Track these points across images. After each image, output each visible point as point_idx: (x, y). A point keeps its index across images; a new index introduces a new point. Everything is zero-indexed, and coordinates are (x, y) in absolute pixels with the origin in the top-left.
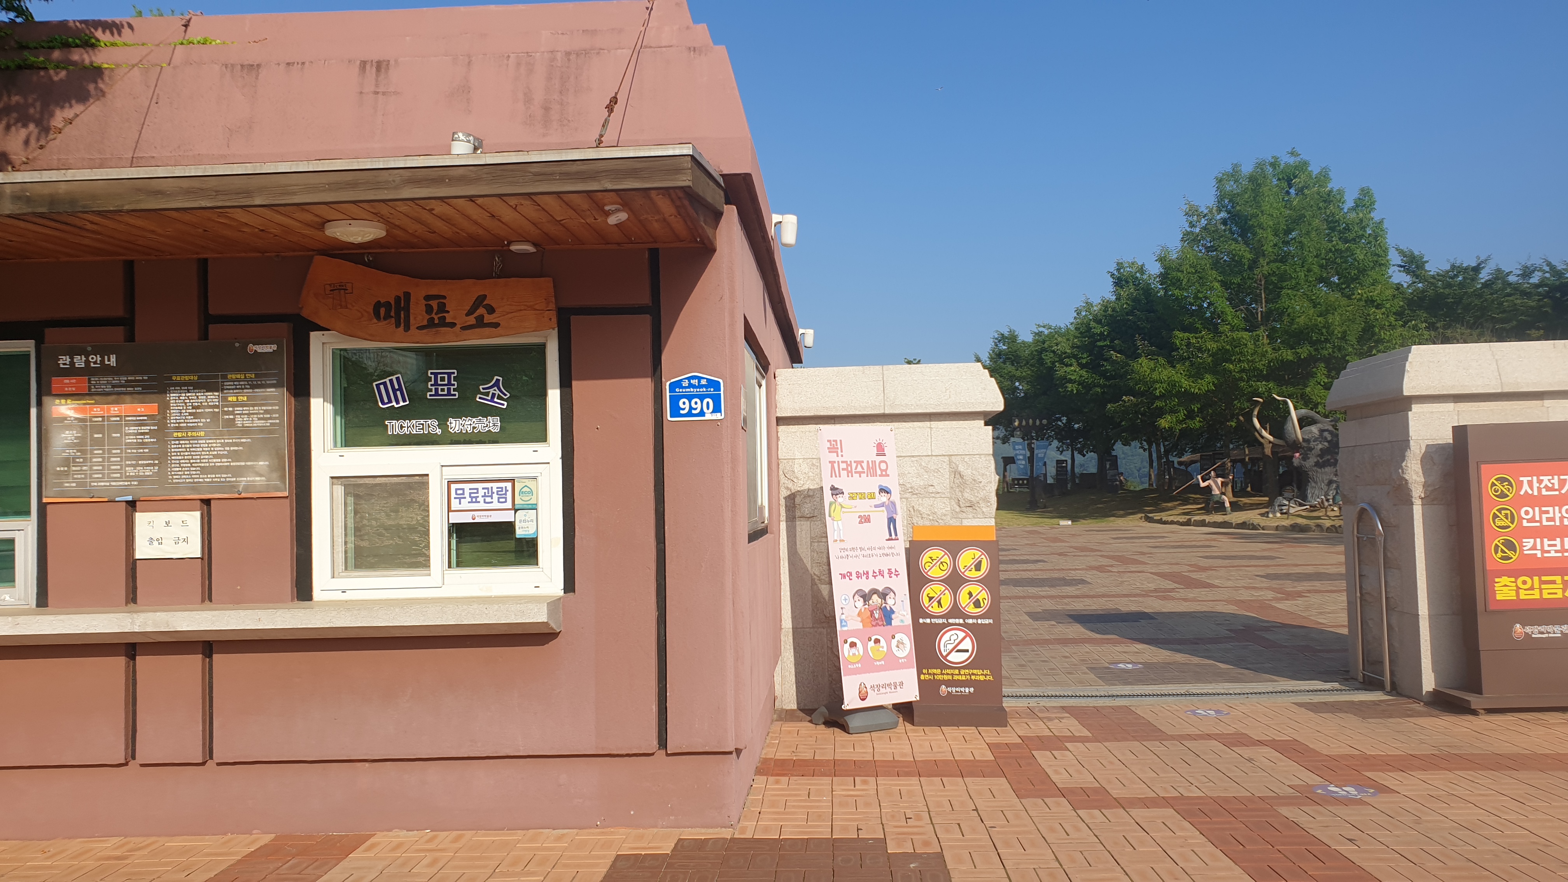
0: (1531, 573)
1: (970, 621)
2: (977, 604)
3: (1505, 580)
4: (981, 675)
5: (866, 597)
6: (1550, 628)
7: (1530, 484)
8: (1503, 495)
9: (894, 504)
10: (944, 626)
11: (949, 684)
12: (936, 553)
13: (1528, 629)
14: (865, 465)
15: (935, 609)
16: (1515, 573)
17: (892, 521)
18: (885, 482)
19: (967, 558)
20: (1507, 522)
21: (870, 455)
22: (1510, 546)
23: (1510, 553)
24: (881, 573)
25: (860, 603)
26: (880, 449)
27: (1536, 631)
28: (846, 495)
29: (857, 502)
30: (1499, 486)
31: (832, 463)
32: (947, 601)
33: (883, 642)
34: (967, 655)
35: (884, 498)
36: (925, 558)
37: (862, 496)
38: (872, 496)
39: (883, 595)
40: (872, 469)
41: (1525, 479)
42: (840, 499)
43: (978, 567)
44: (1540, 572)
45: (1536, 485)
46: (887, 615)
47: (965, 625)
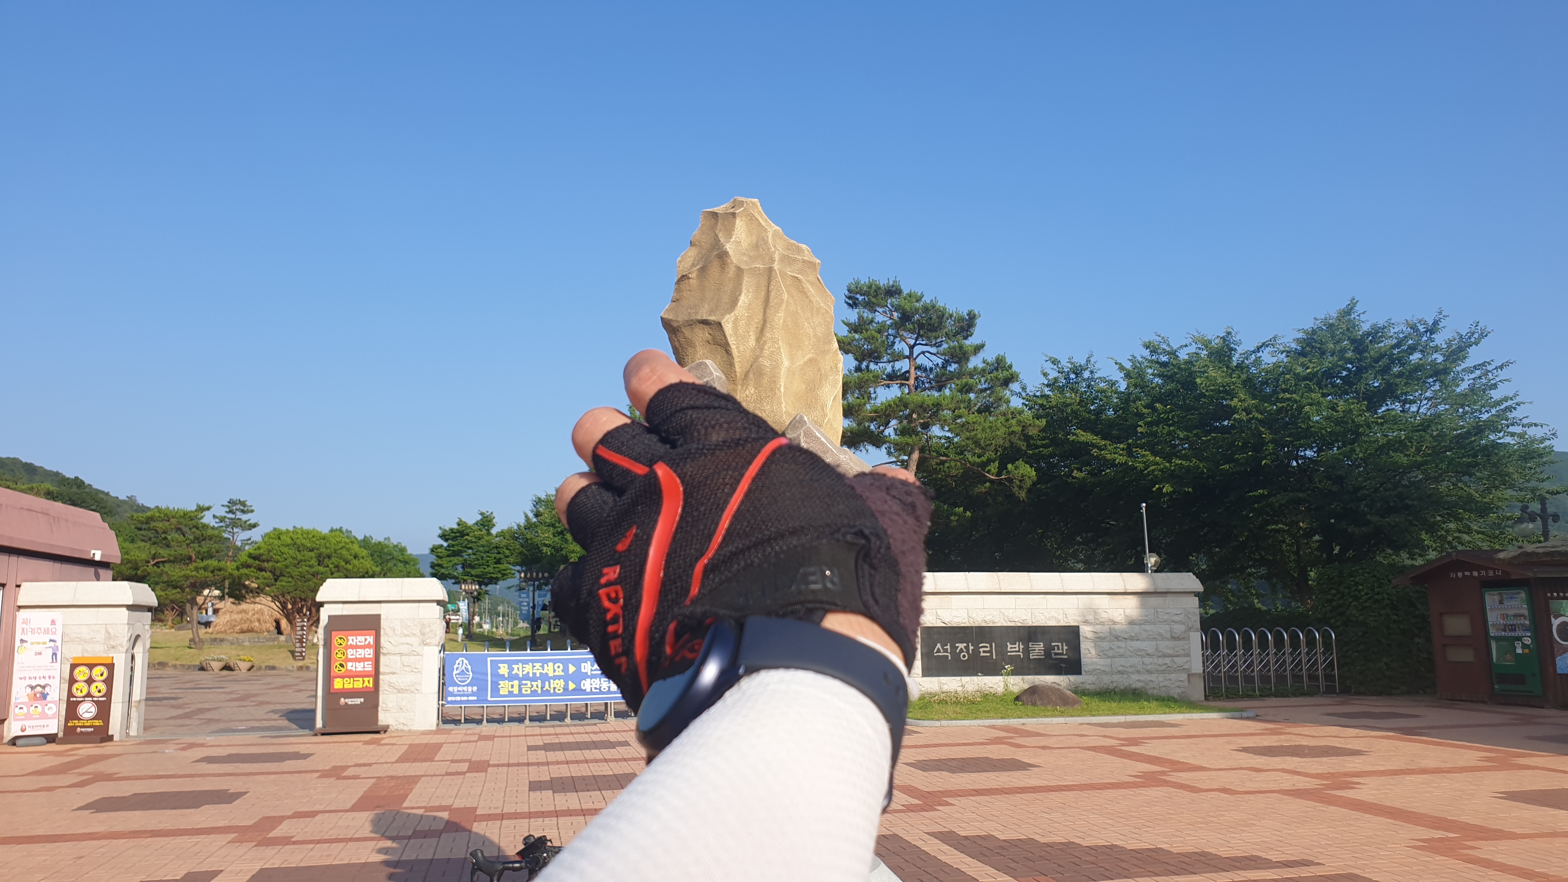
0: (349, 677)
1: (95, 699)
2: (99, 691)
3: (339, 680)
4: (97, 723)
5: (32, 688)
6: (355, 700)
7: (353, 640)
8: (341, 644)
9: (57, 647)
10: (82, 701)
11: (81, 727)
12: (83, 669)
13: (347, 700)
14: (43, 630)
15: (79, 694)
16: (343, 677)
17: (55, 654)
18: (53, 637)
19: (97, 671)
20: (342, 656)
21: (48, 625)
22: (342, 665)
23: (341, 668)
24: (44, 677)
25: (29, 690)
26: (53, 622)
27: (350, 701)
28: (29, 643)
29: (35, 646)
30: (339, 641)
31: (23, 629)
32: (85, 692)
33: (40, 707)
34: (92, 714)
35: (52, 644)
36: (77, 671)
37: (39, 643)
38: (44, 643)
39: (44, 687)
40: (47, 631)
41: (350, 638)
42: (25, 644)
43: (102, 675)
44: (353, 677)
45: (355, 640)
46: (44, 696)
47: (93, 701)
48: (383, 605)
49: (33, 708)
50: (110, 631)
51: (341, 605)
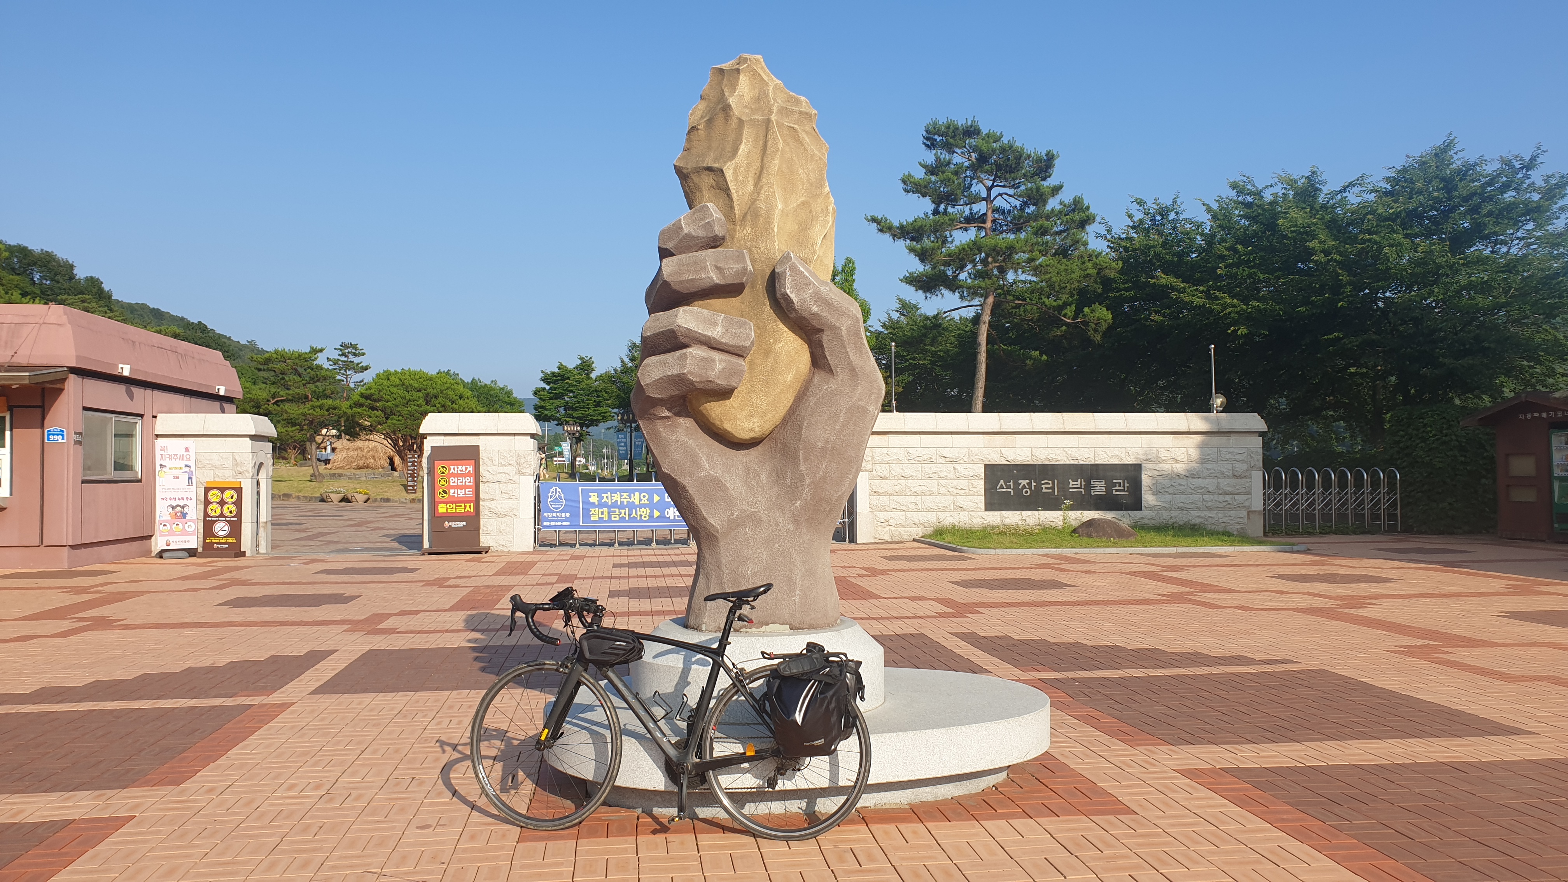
0: (452, 503)
1: (228, 519)
2: (231, 512)
3: (442, 505)
4: (231, 540)
5: (173, 508)
6: (458, 523)
7: (454, 469)
8: (443, 473)
9: (192, 472)
10: (217, 521)
11: (217, 543)
12: (215, 492)
13: (450, 524)
14: (178, 456)
15: (213, 514)
16: (446, 503)
17: (190, 478)
18: (188, 463)
19: (228, 494)
20: (444, 483)
21: (183, 452)
22: (445, 492)
23: (445, 495)
24: (183, 499)
25: (170, 510)
26: (187, 450)
27: (453, 524)
28: (168, 467)
29: (173, 471)
30: (442, 469)
31: (162, 455)
32: (218, 512)
33: (181, 525)
34: (225, 532)
35: (187, 469)
36: (211, 493)
37: (176, 468)
38: (181, 468)
39: (183, 507)
40: (182, 458)
41: (452, 467)
42: (164, 469)
43: (232, 498)
44: (456, 502)
45: (456, 469)
46: (184, 515)
47: (225, 520)
48: (481, 437)
49: (175, 525)
50: (236, 458)
51: (442, 437)
